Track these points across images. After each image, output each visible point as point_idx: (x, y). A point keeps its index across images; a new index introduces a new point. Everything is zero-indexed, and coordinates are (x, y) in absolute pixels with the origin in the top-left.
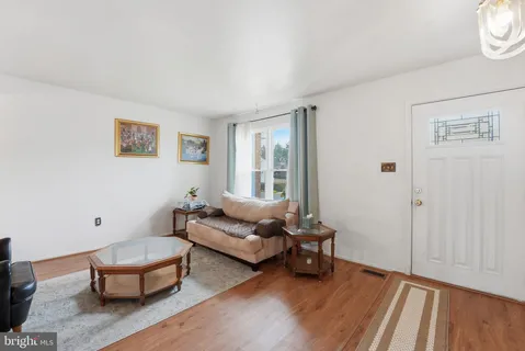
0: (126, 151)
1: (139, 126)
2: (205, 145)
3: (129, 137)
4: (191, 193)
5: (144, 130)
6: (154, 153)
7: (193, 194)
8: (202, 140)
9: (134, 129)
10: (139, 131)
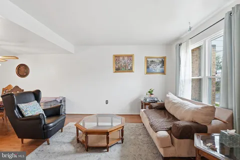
0: (118, 70)
1: (123, 56)
2: (163, 62)
3: (119, 63)
4: (149, 92)
5: (126, 58)
6: (131, 70)
7: (151, 93)
8: (161, 59)
9: (121, 58)
10: (123, 59)
